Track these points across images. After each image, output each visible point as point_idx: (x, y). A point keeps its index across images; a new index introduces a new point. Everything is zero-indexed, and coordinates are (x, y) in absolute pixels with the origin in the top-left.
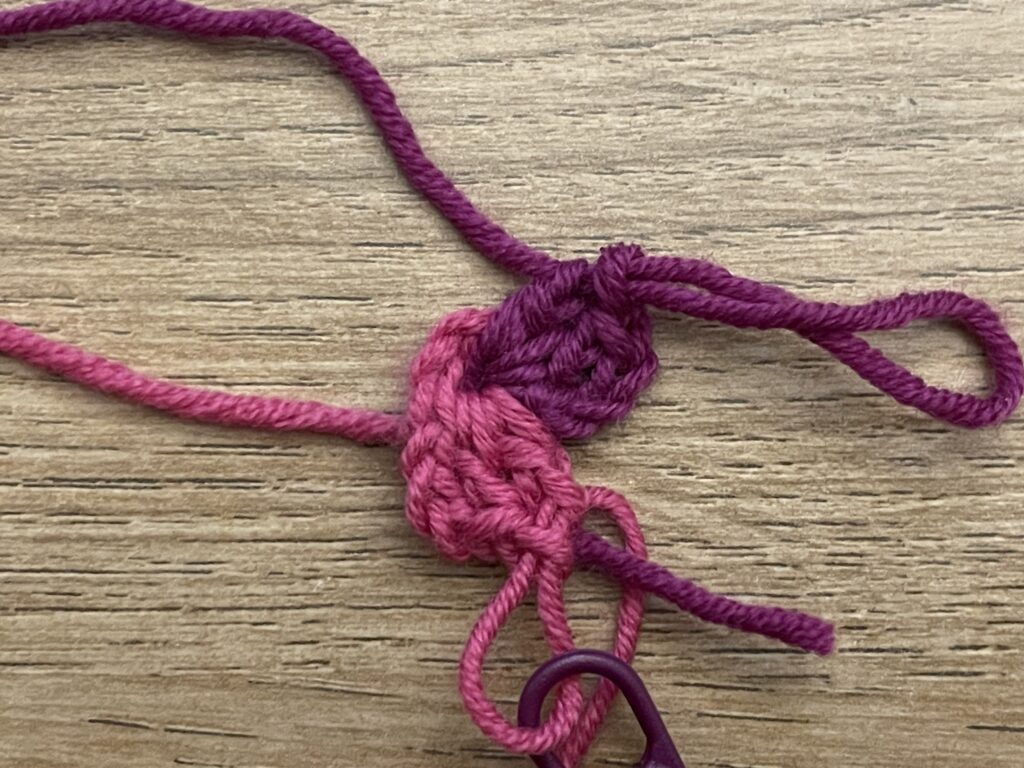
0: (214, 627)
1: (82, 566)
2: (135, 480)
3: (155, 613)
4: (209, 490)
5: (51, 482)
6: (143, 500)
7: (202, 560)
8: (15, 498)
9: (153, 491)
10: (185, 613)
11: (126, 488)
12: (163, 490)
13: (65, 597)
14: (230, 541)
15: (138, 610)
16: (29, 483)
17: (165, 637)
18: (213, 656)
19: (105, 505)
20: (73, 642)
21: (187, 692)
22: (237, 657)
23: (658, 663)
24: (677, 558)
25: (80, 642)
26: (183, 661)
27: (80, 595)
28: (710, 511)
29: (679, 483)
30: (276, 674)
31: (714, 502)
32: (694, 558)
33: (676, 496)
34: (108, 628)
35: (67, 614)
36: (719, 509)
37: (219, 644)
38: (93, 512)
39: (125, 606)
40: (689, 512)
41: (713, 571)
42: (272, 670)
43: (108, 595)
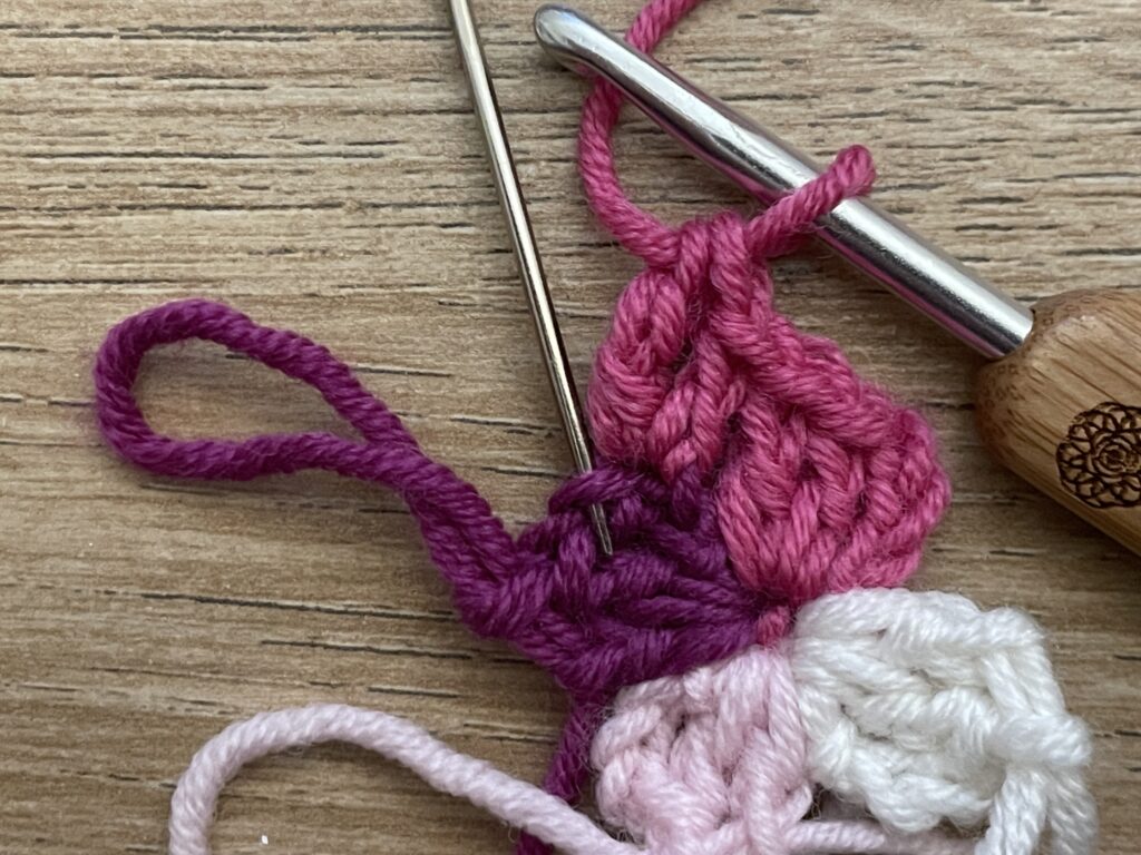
0: (390, 230)
1: (207, 149)
2: (274, 28)
3: (308, 211)
4: (375, 43)
5: (157, 32)
6: (287, 57)
7: (370, 139)
8: (111, 53)
9: (297, 44)
10: (349, 211)
11: (260, 40)
12: (312, 42)
13: (185, 191)
14: (407, 113)
15: (285, 207)
16: (128, 33)
17: (323, 244)
18: (391, 270)
19: (233, 64)
20: (199, 252)
21: (356, 317)
22: (423, 271)
23: (994, 270)
24: (1022, 128)
25: (209, 252)
26: (350, 276)
27: (205, 187)
28: (1070, 60)
29: (1027, 22)
30: (474, 292)
31: (1076, 48)
32: (1047, 126)
33: (1023, 42)
34: (247, 232)
35: (189, 213)
36: (1081, 58)
37: (396, 253)
38: (218, 72)
39: (270, 203)
40: (1040, 63)
41: (1072, 144)
42: (470, 287)
43: (243, 187)
